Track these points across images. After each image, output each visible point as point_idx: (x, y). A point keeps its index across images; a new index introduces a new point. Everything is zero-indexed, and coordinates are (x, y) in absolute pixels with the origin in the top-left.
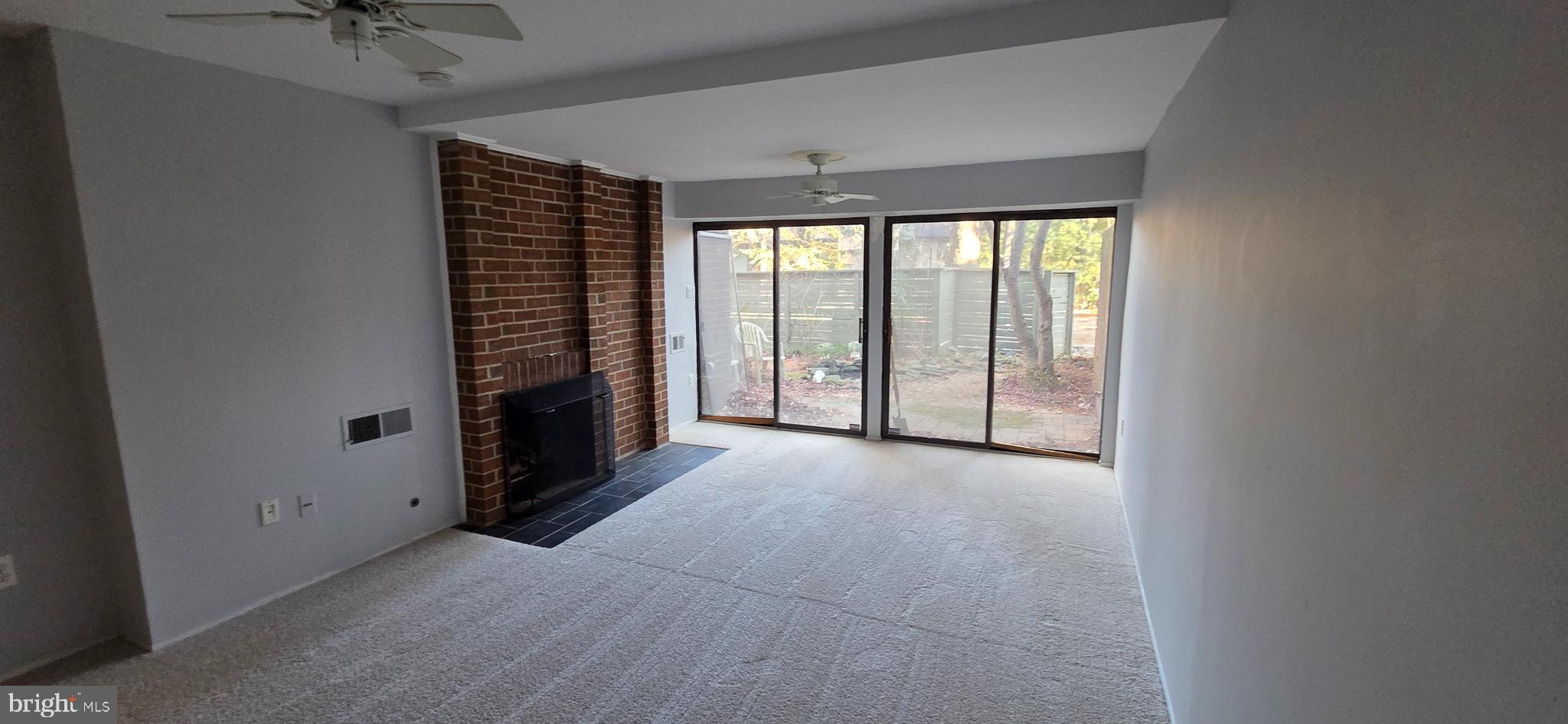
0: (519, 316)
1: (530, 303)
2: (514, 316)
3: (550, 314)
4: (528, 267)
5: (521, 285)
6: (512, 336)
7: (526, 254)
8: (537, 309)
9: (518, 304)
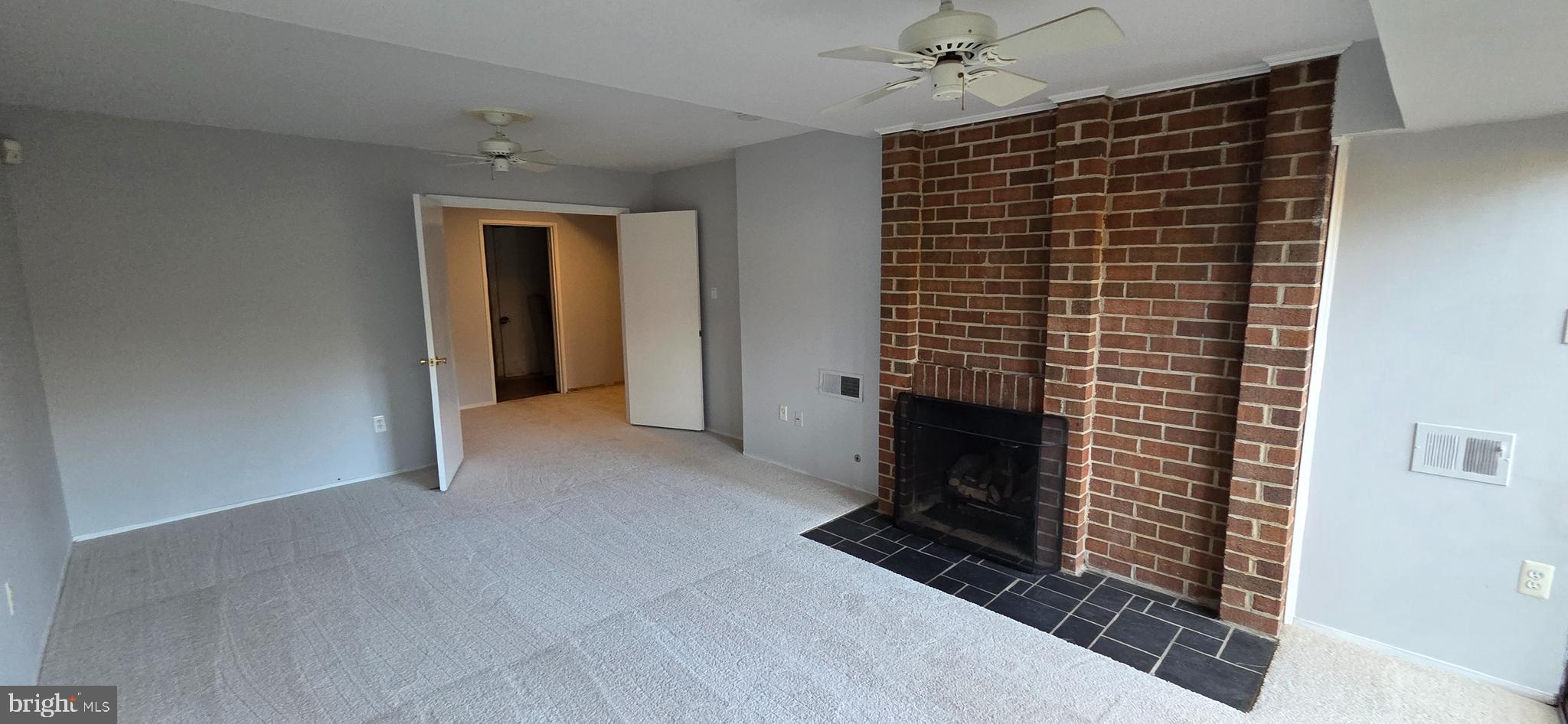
0: (957, 316)
1: (974, 302)
2: (951, 315)
3: (1006, 320)
4: (978, 259)
5: (964, 280)
6: (947, 337)
7: (975, 243)
8: (985, 311)
9: (961, 302)
